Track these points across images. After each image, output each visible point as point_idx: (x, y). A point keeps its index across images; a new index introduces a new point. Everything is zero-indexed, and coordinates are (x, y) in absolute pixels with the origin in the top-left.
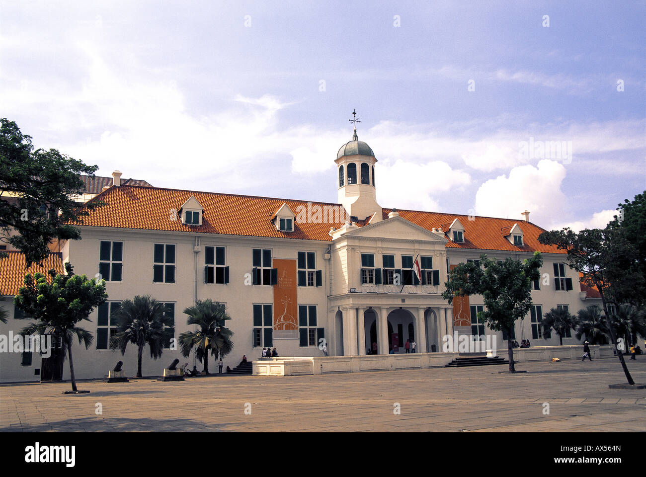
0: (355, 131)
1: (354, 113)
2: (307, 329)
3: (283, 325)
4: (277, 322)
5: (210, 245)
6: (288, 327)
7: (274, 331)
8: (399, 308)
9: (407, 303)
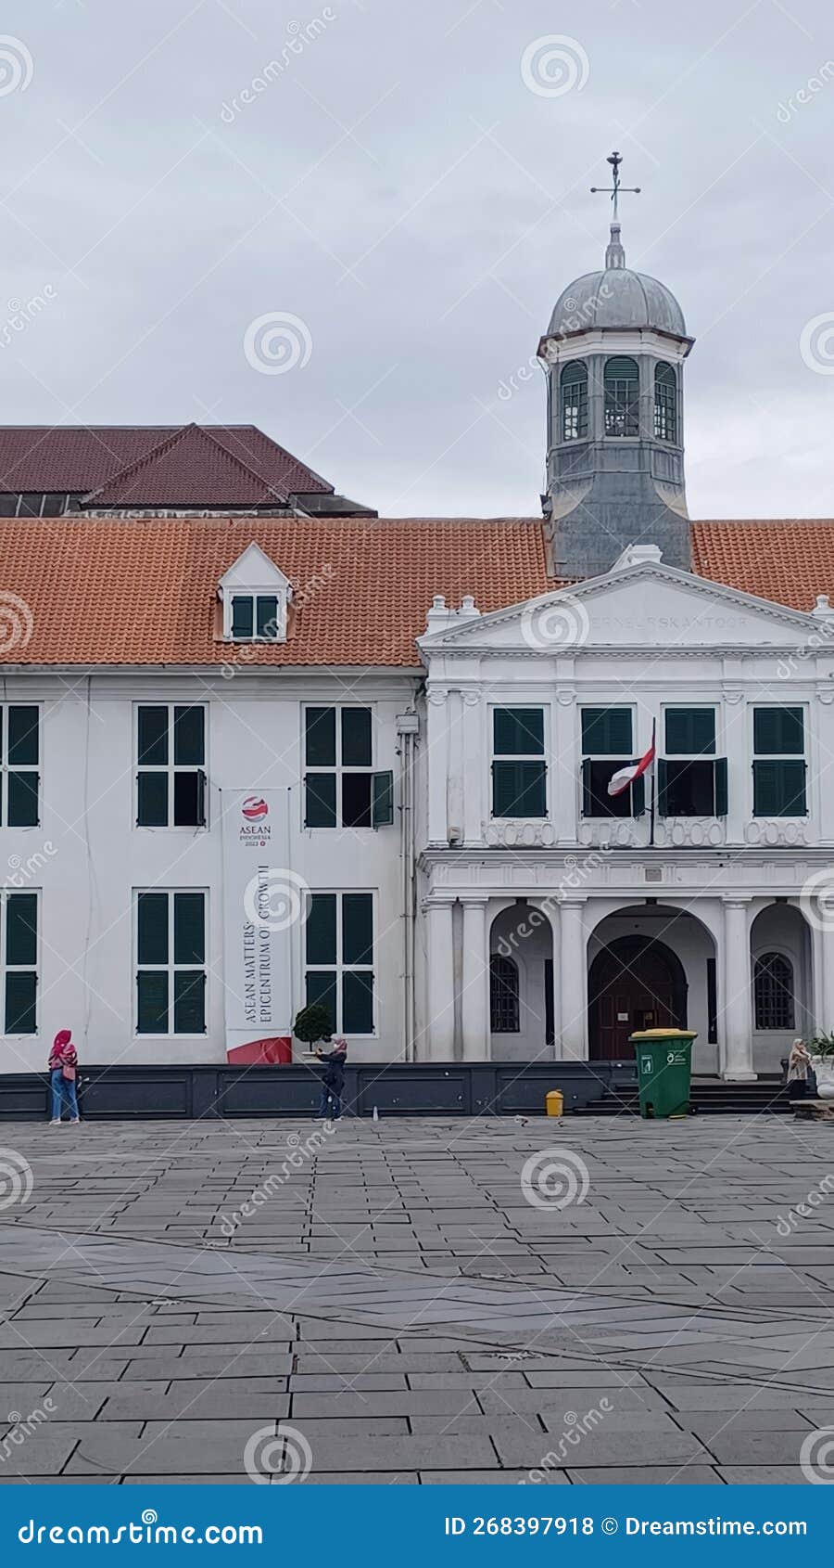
0: (615, 231)
1: (615, 161)
2: (334, 972)
7: (209, 977)
8: (644, 903)
9: (669, 884)
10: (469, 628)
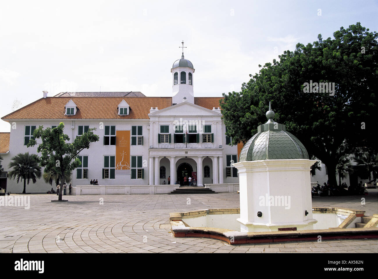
0: (183, 53)
1: (183, 43)
2: (136, 169)
3: (121, 167)
4: (118, 165)
5: (81, 125)
6: (124, 168)
7: (115, 170)
8: (185, 157)
9: (189, 154)
10: (156, 112)
